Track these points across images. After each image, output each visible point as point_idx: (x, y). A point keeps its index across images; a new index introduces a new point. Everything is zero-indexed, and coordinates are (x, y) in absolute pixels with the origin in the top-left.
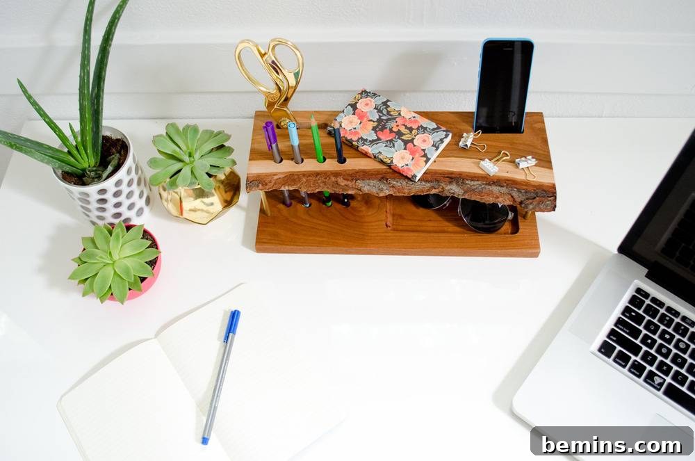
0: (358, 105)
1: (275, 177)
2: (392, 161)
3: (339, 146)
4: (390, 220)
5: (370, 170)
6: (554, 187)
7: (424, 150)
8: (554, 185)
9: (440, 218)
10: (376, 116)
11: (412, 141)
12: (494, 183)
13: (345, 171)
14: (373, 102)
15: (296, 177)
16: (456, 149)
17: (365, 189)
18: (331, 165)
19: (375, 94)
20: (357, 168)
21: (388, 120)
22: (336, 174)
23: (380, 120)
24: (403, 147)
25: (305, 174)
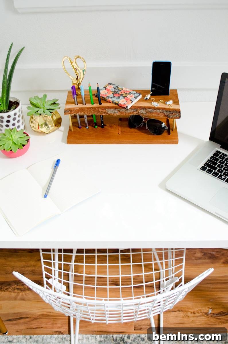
0: (107, 87)
1: (75, 109)
2: (119, 103)
3: (99, 100)
4: (120, 133)
5: (111, 106)
6: (180, 110)
7: (131, 99)
8: (180, 109)
9: (140, 132)
10: (114, 90)
11: (127, 97)
12: (157, 109)
13: (102, 107)
14: (113, 86)
15: (83, 109)
16: (143, 100)
17: (109, 113)
18: (97, 105)
19: (113, 84)
20: (106, 106)
21: (117, 91)
22: (98, 108)
23: (115, 91)
24: (123, 98)
25: (86, 108)
